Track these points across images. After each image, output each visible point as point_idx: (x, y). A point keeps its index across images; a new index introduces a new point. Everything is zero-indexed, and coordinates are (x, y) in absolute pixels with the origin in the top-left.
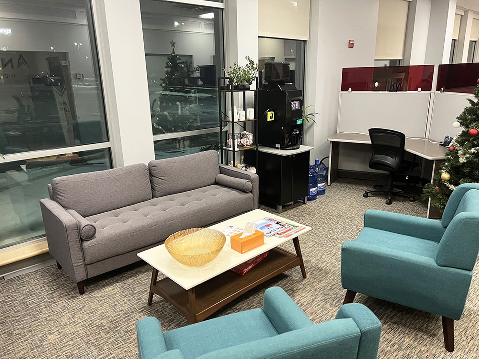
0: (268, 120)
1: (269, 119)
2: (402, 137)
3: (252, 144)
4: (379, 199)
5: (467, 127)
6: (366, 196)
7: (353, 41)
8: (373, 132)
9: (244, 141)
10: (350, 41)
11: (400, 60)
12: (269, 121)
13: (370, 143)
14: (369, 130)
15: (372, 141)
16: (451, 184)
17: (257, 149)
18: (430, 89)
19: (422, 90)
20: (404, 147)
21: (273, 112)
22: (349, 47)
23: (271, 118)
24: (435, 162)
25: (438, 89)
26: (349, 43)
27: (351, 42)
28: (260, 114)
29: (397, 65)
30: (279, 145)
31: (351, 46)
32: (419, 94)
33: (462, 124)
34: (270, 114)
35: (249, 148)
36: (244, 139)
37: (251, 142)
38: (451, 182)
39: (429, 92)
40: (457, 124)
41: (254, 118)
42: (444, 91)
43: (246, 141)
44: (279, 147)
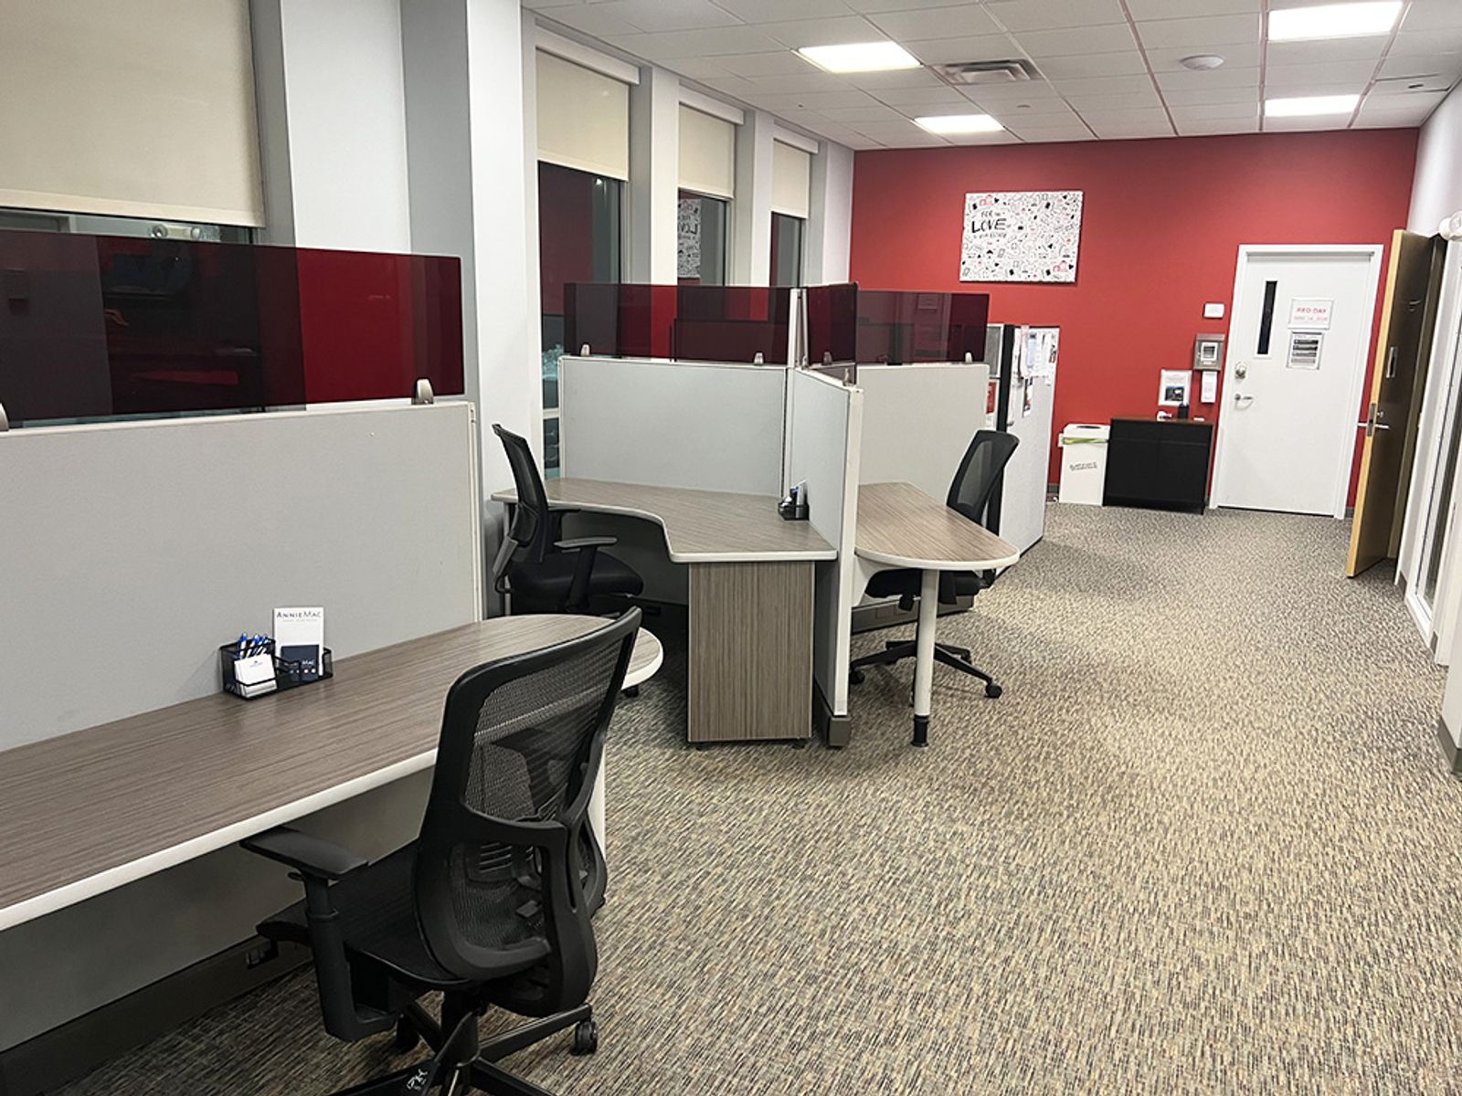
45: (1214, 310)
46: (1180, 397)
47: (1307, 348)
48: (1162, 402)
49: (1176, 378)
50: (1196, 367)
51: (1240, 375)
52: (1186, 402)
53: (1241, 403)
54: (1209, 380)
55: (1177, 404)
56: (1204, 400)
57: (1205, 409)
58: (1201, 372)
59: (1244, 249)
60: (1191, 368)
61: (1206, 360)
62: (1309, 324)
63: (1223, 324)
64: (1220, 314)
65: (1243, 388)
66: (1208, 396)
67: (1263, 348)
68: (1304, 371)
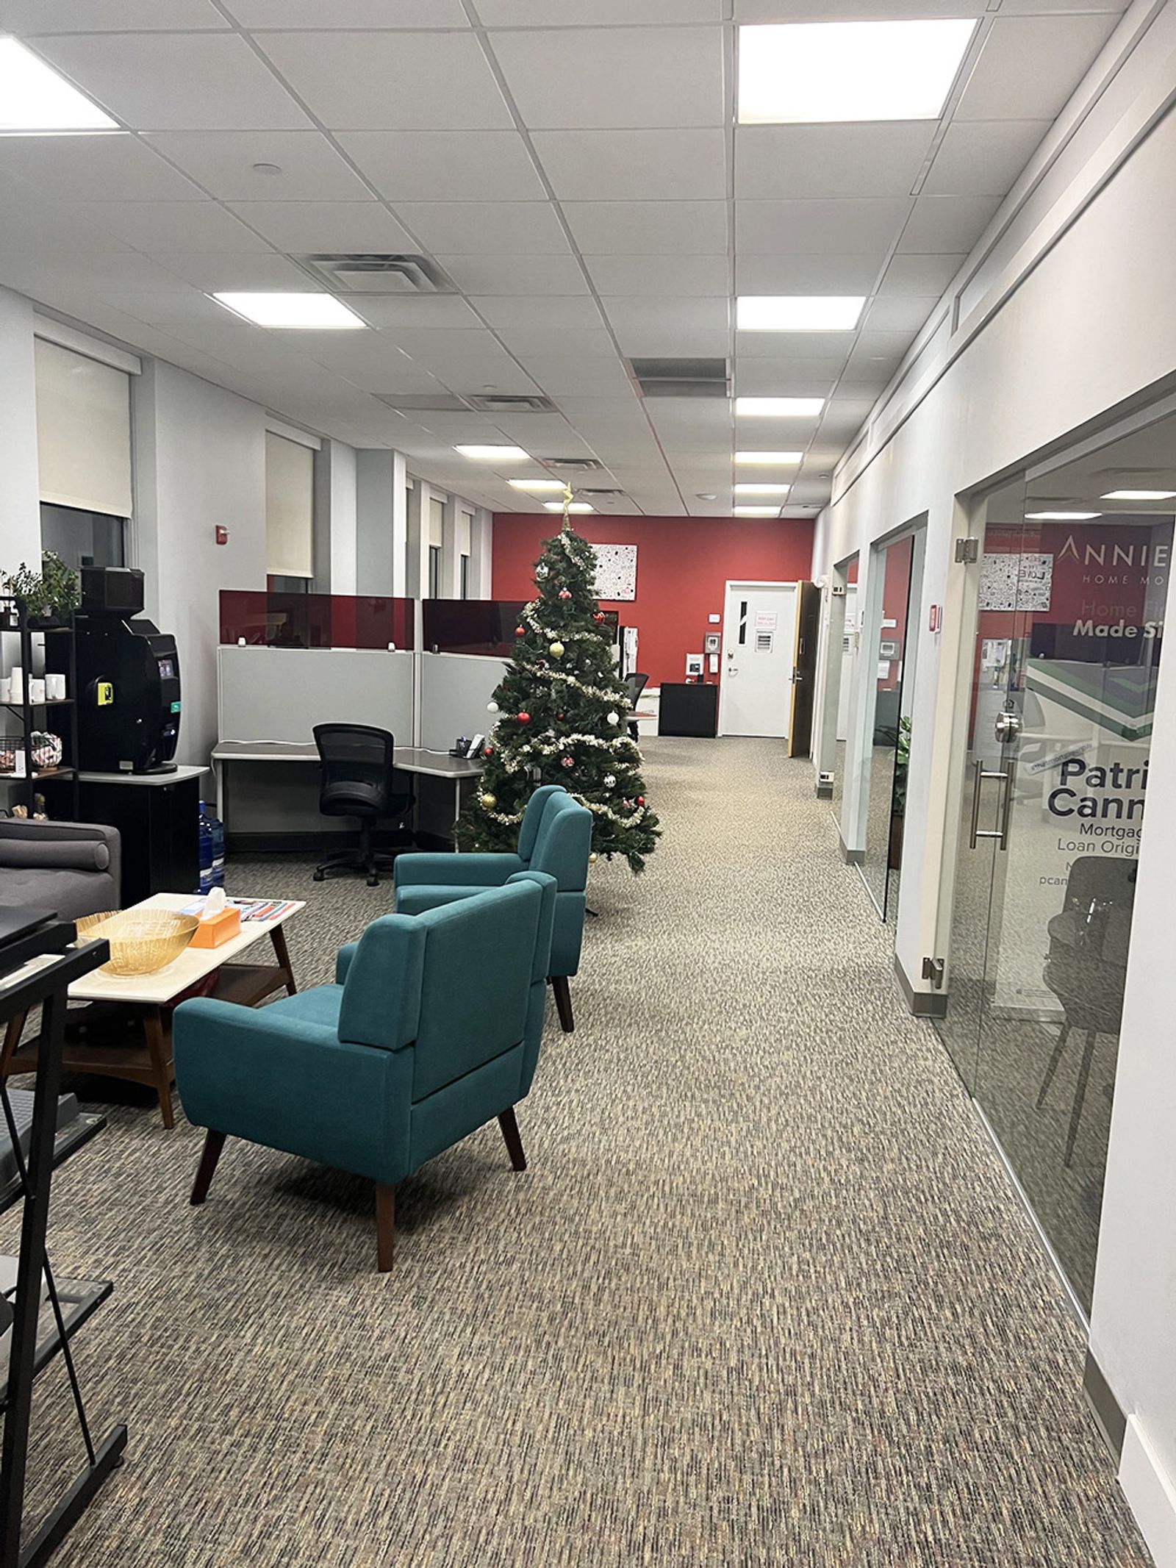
0: (100, 704)
1: (102, 701)
2: (387, 738)
3: (61, 763)
4: (350, 881)
5: (510, 712)
6: (318, 878)
7: (224, 529)
8: (321, 732)
9: (41, 755)
10: (218, 528)
11: (307, 579)
12: (103, 706)
13: (318, 758)
14: (315, 730)
15: (322, 754)
16: (499, 813)
17: (75, 775)
18: (410, 647)
19: (397, 648)
20: (392, 761)
21: (110, 685)
22: (219, 543)
23: (107, 698)
24: (458, 783)
25: (427, 647)
26: (218, 532)
27: (222, 532)
28: (80, 690)
29: (303, 591)
30: (131, 763)
31: (221, 540)
32: (394, 653)
33: (501, 708)
34: (103, 688)
35: (53, 771)
36: (42, 750)
37: (58, 756)
38: (497, 808)
39: (411, 653)
40: (493, 706)
41: (64, 697)
42: (439, 652)
43: (47, 755)
44: (131, 768)
45: (714, 618)
46: (698, 670)
47: (765, 640)
48: (688, 673)
49: (694, 659)
50: (707, 651)
51: (731, 656)
52: (701, 672)
53: (732, 673)
54: (714, 659)
55: (696, 674)
56: (712, 671)
57: (713, 677)
58: (709, 655)
59: (728, 583)
60: (703, 652)
61: (711, 648)
62: (766, 628)
63: (719, 626)
64: (718, 621)
65: (732, 664)
66: (714, 669)
67: (742, 641)
68: (764, 653)
